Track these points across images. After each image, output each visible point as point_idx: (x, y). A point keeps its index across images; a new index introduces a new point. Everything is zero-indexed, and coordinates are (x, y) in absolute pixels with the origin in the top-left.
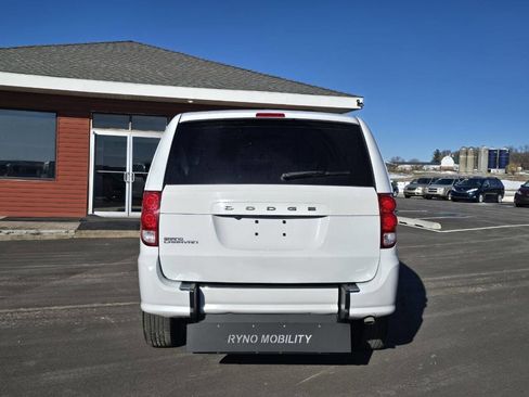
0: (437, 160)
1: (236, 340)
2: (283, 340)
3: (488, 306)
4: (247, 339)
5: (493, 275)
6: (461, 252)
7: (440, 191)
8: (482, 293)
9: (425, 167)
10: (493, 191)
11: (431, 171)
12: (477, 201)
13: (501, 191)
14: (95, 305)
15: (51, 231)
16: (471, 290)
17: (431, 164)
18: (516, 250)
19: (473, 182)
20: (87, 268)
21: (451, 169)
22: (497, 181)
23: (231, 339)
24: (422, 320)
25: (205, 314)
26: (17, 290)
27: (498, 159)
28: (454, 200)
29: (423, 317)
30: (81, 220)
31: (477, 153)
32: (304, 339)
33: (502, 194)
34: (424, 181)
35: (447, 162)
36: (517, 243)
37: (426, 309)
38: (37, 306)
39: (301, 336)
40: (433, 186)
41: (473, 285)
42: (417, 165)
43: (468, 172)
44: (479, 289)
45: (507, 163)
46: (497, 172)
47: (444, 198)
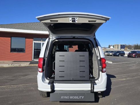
0: (109, 47)
1: (63, 98)
2: (76, 98)
3: (127, 84)
4: (66, 97)
5: (127, 75)
6: (118, 69)
7: (111, 54)
8: (125, 80)
9: (107, 49)
10: (122, 54)
11: (108, 49)
12: (119, 56)
13: (124, 54)
14: (30, 84)
15: (23, 64)
16: (122, 79)
17: (108, 48)
18: (131, 68)
19: (118, 52)
20: (30, 74)
21: (113, 49)
22: (123, 52)
23: (62, 97)
24: (111, 88)
25: (55, 91)
26: (12, 80)
27: (123, 47)
28: (114, 56)
29: (111, 87)
30: (31, 62)
31: (118, 45)
32: (82, 97)
33: (125, 54)
34: (107, 52)
35: (112, 47)
36: (130, 67)
37: (112, 85)
38: (16, 85)
39: (81, 97)
40: (109, 53)
41: (122, 78)
42: (105, 48)
43: (116, 49)
44: (124, 79)
45: (125, 48)
46: (123, 50)
47: (112, 55)
